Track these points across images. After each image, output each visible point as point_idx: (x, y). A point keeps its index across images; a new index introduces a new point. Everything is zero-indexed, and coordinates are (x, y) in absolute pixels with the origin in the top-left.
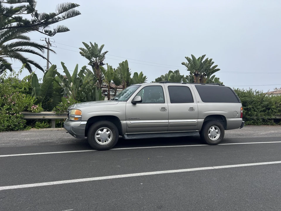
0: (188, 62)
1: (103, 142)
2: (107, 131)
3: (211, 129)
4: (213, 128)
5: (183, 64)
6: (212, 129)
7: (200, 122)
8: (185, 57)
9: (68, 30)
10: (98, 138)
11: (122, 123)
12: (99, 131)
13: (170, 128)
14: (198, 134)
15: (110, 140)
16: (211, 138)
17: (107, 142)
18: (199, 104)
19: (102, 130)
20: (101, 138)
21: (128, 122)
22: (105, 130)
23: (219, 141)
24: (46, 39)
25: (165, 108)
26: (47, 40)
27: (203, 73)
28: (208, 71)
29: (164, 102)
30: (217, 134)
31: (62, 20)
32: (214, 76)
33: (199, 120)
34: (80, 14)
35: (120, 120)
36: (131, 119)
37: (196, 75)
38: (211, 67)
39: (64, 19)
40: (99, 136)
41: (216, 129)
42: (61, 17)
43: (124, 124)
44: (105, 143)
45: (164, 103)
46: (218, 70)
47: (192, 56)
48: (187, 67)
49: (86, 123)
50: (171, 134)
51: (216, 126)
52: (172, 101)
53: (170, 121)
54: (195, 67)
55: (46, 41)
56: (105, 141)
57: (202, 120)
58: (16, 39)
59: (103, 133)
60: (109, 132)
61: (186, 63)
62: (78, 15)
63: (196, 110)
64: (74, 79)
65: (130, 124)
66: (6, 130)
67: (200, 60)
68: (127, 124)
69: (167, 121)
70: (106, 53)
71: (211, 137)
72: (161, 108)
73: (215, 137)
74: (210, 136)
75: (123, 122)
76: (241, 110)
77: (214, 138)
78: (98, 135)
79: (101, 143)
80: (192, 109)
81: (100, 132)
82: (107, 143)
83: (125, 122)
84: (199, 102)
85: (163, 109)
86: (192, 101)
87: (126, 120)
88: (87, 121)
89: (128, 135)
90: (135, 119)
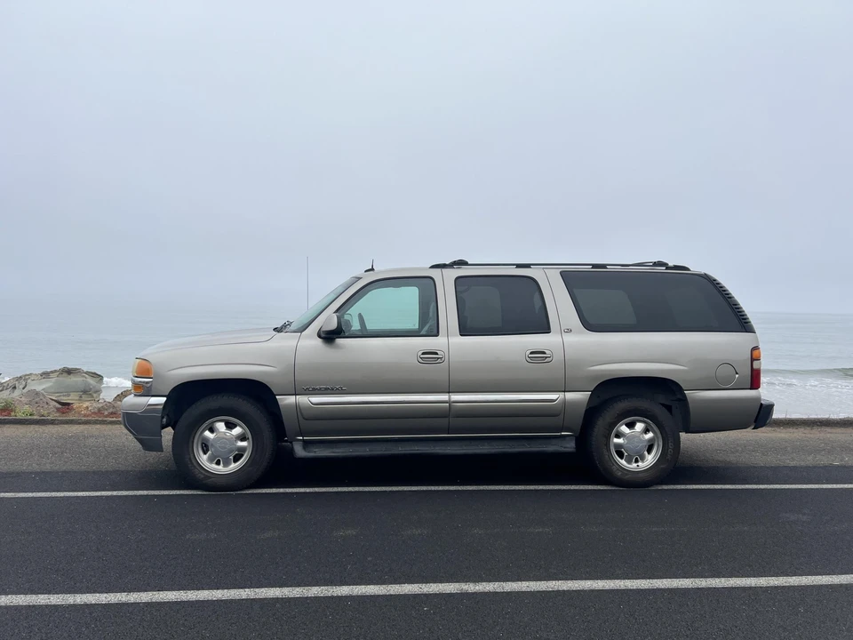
7: (574, 403)
11: (280, 403)
13: (455, 422)
14: (570, 446)
16: (623, 462)
18: (568, 338)
21: (304, 400)
25: (437, 354)
29: (435, 332)
33: (570, 396)
35: (275, 396)
36: (314, 389)
43: (289, 406)
45: (437, 335)
49: (163, 400)
50: (468, 443)
52: (465, 331)
53: (456, 398)
57: (580, 397)
59: (219, 435)
63: (558, 359)
65: (308, 408)
68: (297, 406)
69: (444, 397)
72: (423, 354)
75: (286, 401)
76: (751, 359)
80: (538, 355)
83: (291, 400)
84: (569, 331)
85: (430, 356)
86: (546, 329)
87: (296, 395)
88: (168, 397)
89: (306, 444)
90: (329, 391)
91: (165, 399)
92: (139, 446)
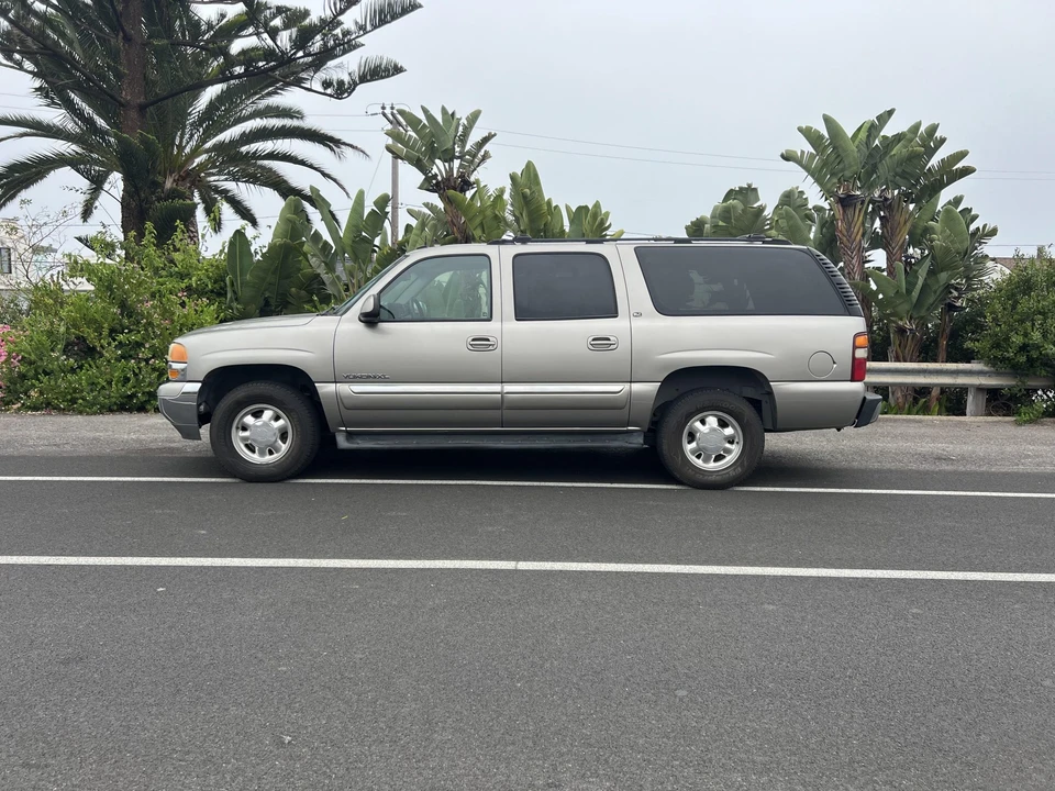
0: (809, 149)
1: (262, 454)
2: (277, 418)
3: (698, 424)
4: (712, 421)
5: (786, 157)
6: (703, 422)
7: (642, 396)
8: (800, 129)
9: (398, 70)
10: (244, 439)
11: (319, 392)
12: (246, 414)
13: (508, 414)
14: (637, 442)
15: (284, 447)
16: (699, 463)
17: (275, 455)
18: (638, 323)
19: (257, 414)
20: (253, 440)
21: (346, 389)
22: (268, 414)
23: (732, 473)
24: (383, 108)
25: (488, 340)
26: (388, 111)
27: (896, 192)
28: (918, 181)
29: (488, 317)
30: (728, 445)
31: (357, 37)
32: (958, 201)
33: (636, 387)
34: (420, 6)
35: (313, 383)
36: (355, 377)
37: (846, 202)
38: (935, 161)
39: (362, 32)
40: (247, 434)
41: (723, 424)
42: (353, 28)
43: (328, 395)
44: (268, 459)
45: (490, 319)
46: (967, 171)
47: (828, 120)
48: (806, 168)
49: (196, 387)
50: (526, 437)
51: (720, 414)
52: (522, 314)
53: (509, 388)
54: (841, 166)
55: (384, 115)
56: (271, 453)
57: (647, 388)
58: (258, 120)
59: (259, 422)
60: (281, 422)
61: (803, 152)
62: (412, 10)
63: (624, 346)
64: (350, 242)
65: (350, 397)
66: (126, 410)
67: (863, 135)
68: (337, 396)
69: (496, 388)
70: (486, 140)
71: (698, 457)
72: (473, 340)
73: (719, 458)
74: (693, 452)
75: (325, 389)
76: (855, 347)
77: (715, 461)
78: (244, 429)
79: (255, 458)
80: (601, 342)
81: (249, 420)
82: (276, 457)
83: (331, 388)
84: (639, 315)
85: (481, 342)
86: (613, 312)
87: (336, 382)
88: (204, 383)
89: (350, 435)
90: (371, 380)
91: (200, 385)
92: (177, 434)
